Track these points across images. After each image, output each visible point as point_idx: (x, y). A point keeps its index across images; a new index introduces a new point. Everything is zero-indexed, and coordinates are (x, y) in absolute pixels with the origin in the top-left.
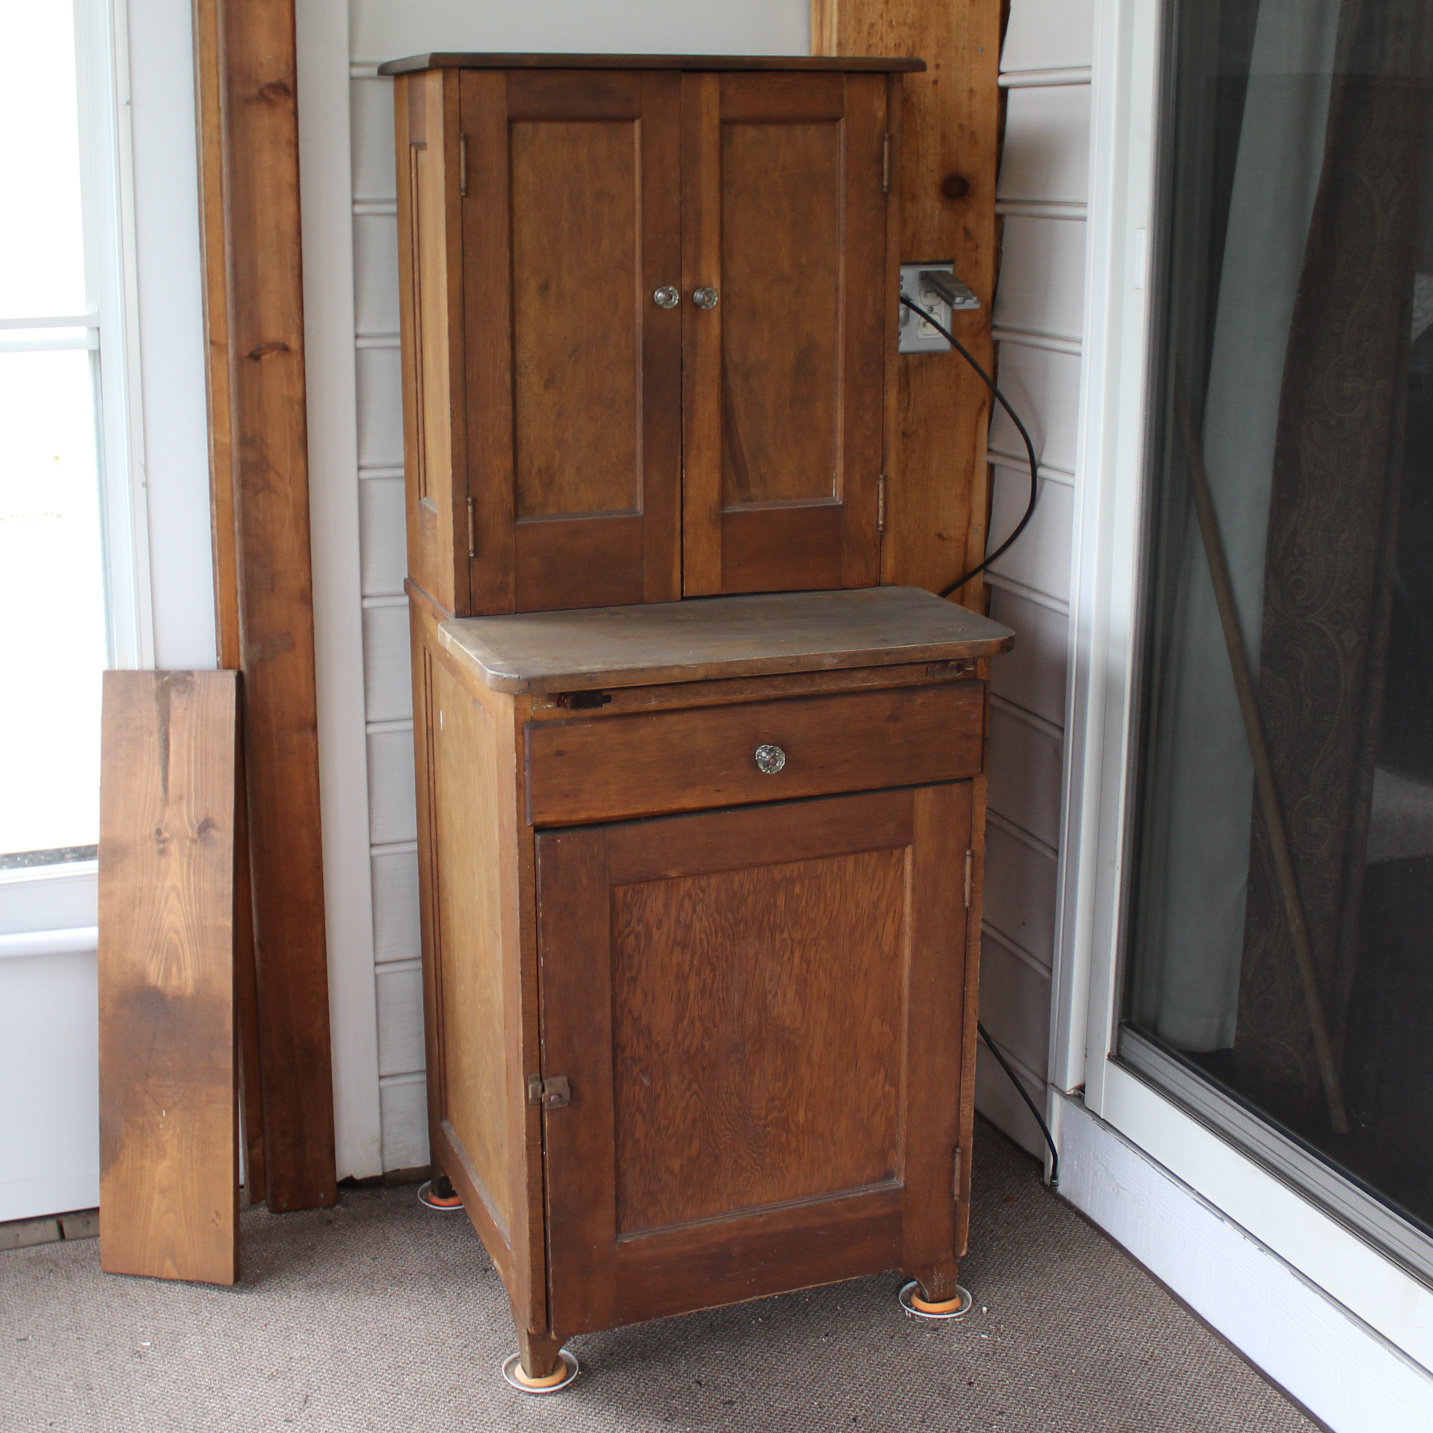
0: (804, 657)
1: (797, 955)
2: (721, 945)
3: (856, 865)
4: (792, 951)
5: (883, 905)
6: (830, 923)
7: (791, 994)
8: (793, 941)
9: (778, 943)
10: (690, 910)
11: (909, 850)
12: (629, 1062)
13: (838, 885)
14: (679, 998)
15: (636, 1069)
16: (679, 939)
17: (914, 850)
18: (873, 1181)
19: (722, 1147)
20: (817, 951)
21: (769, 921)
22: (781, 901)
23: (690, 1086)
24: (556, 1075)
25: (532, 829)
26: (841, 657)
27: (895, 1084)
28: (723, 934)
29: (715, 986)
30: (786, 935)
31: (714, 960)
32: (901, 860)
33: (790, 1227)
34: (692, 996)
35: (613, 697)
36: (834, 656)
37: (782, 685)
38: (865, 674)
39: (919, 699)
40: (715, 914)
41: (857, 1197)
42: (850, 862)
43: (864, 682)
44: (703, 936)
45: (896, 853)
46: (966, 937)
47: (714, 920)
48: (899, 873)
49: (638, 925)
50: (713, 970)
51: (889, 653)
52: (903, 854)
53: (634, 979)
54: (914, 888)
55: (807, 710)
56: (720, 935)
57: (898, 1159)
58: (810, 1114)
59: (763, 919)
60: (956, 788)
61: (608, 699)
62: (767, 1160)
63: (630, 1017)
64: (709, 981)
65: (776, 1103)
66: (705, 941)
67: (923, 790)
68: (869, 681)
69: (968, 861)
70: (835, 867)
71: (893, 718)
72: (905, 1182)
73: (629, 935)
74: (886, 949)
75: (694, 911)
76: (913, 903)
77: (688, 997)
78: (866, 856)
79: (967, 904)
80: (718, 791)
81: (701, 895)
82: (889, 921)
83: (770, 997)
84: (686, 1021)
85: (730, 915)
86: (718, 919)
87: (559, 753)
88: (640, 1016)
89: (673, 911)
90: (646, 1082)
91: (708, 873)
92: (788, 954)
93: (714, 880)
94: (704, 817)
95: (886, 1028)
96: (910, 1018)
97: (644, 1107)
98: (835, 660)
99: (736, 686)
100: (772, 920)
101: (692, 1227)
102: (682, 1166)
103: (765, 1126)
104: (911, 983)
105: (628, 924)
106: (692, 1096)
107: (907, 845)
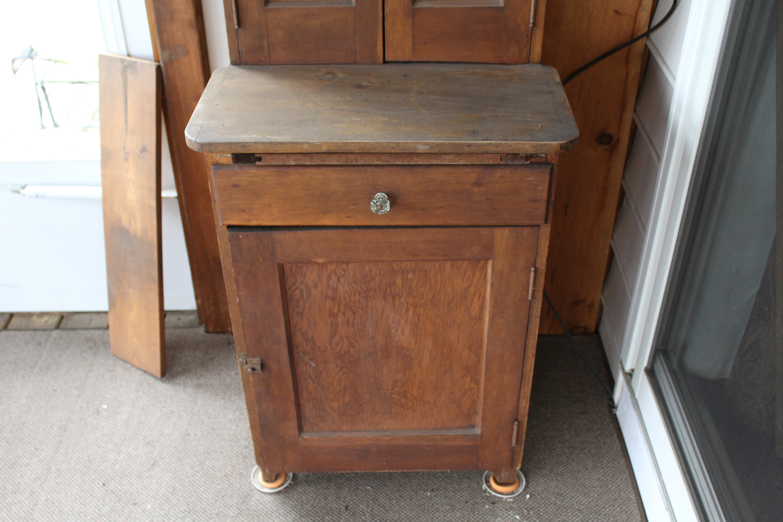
0: (402, 143)
1: (411, 311)
2: (359, 301)
3: (452, 266)
4: (407, 309)
5: (472, 290)
6: (433, 297)
7: (407, 331)
8: (407, 304)
9: (397, 304)
10: (336, 280)
11: (490, 263)
12: (301, 354)
13: (439, 277)
14: (332, 325)
15: (307, 358)
16: (329, 295)
17: (493, 263)
18: (463, 428)
19: (364, 401)
20: (424, 310)
21: (391, 291)
22: (399, 281)
23: (341, 369)
24: (253, 356)
25: (226, 227)
26: (432, 146)
27: (477, 383)
28: (359, 295)
29: (356, 322)
30: (403, 300)
31: (354, 308)
32: (485, 267)
33: (407, 443)
34: (340, 325)
35: (262, 158)
36: (425, 144)
37: (388, 159)
38: (452, 157)
39: (498, 173)
40: (353, 284)
41: (449, 435)
42: (448, 265)
43: (450, 162)
44: (346, 295)
45: (482, 263)
46: (529, 315)
47: (353, 288)
48: (483, 274)
49: (301, 285)
50: (354, 313)
51: (469, 146)
52: (486, 263)
53: (301, 314)
54: (492, 285)
55: (412, 173)
56: (357, 295)
57: (478, 420)
58: (421, 392)
59: (386, 290)
60: (527, 230)
61: (260, 159)
62: (393, 410)
63: (300, 332)
64: (351, 319)
65: (398, 384)
66: (347, 298)
67: (501, 228)
68: (455, 162)
69: (532, 274)
70: (437, 266)
71: (477, 184)
72: (482, 431)
73: (296, 290)
74: (473, 314)
75: (339, 281)
76: (491, 293)
77: (338, 325)
78: (460, 262)
79: (530, 298)
80: (348, 217)
81: (343, 273)
82: (476, 300)
83: (393, 331)
84: (337, 338)
85: (363, 286)
86: (355, 287)
87: (235, 186)
88: (306, 332)
89: (324, 280)
90: (313, 364)
91: (347, 263)
92: (404, 310)
93: (351, 266)
94: (339, 231)
95: (472, 355)
96: (487, 353)
97: (313, 377)
98: (427, 147)
99: (352, 157)
100: (393, 291)
101: (346, 435)
102: (339, 407)
103: (391, 394)
104: (489, 336)
105: (294, 284)
106: (343, 374)
107: (489, 259)
